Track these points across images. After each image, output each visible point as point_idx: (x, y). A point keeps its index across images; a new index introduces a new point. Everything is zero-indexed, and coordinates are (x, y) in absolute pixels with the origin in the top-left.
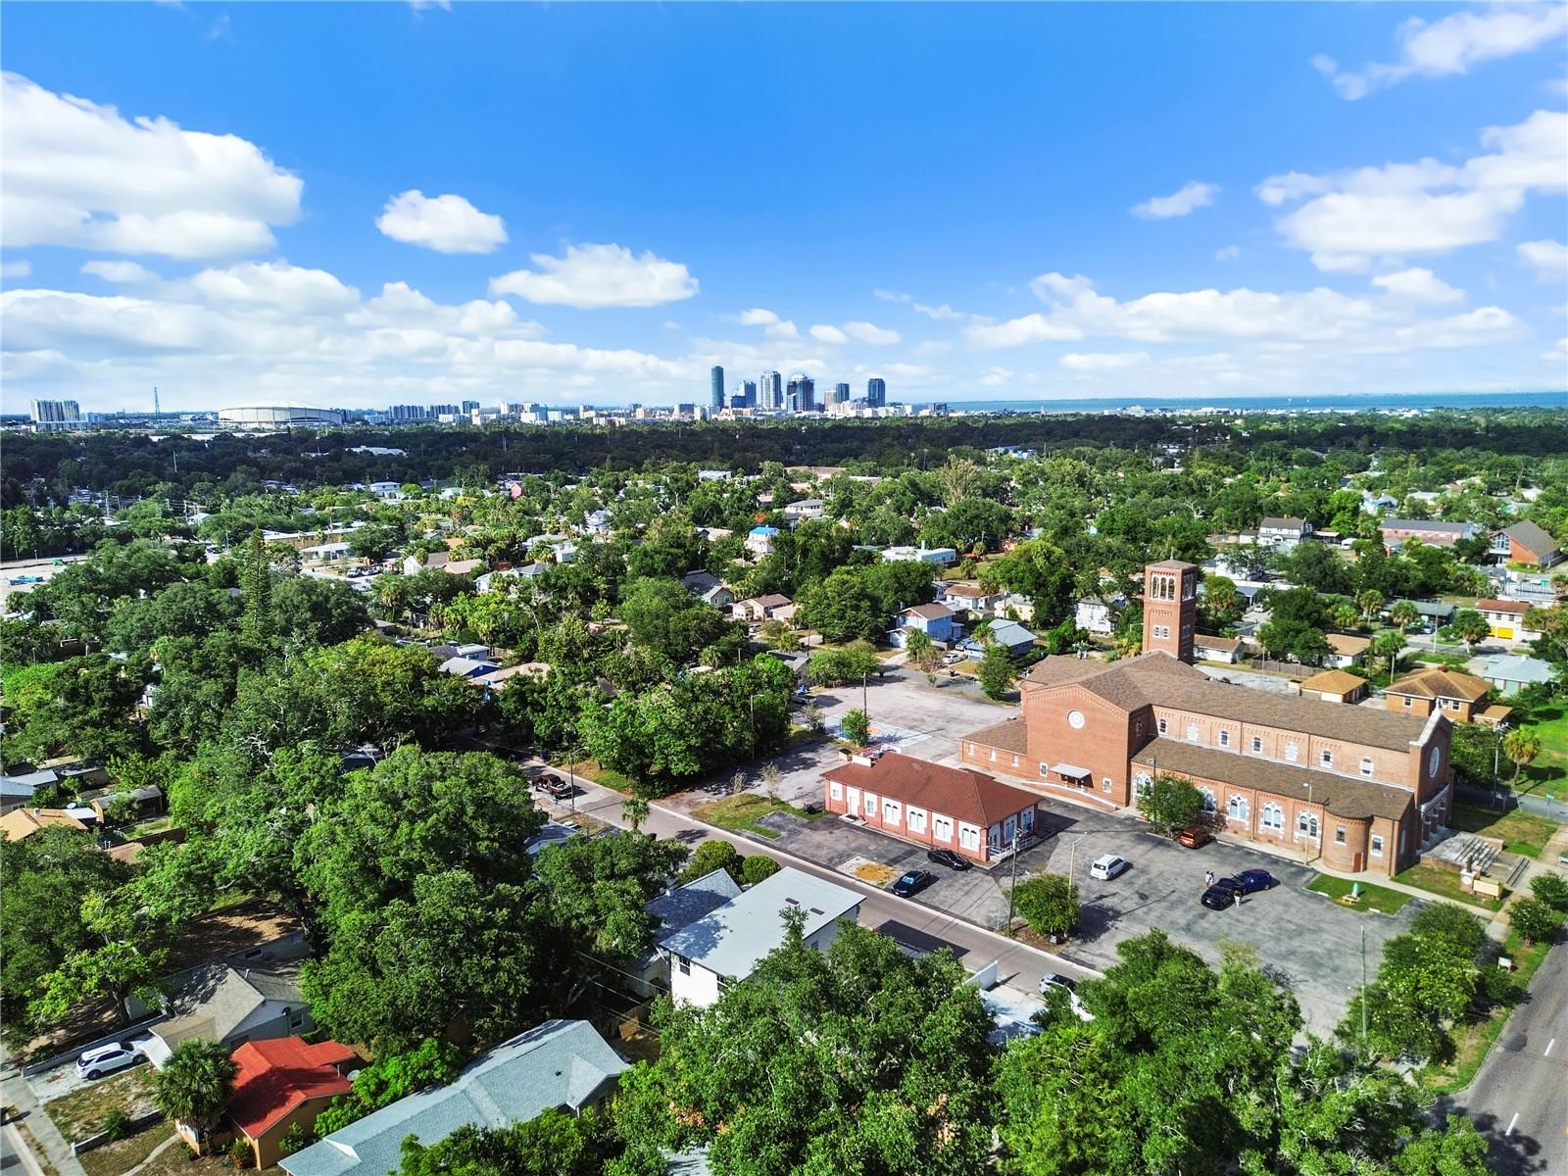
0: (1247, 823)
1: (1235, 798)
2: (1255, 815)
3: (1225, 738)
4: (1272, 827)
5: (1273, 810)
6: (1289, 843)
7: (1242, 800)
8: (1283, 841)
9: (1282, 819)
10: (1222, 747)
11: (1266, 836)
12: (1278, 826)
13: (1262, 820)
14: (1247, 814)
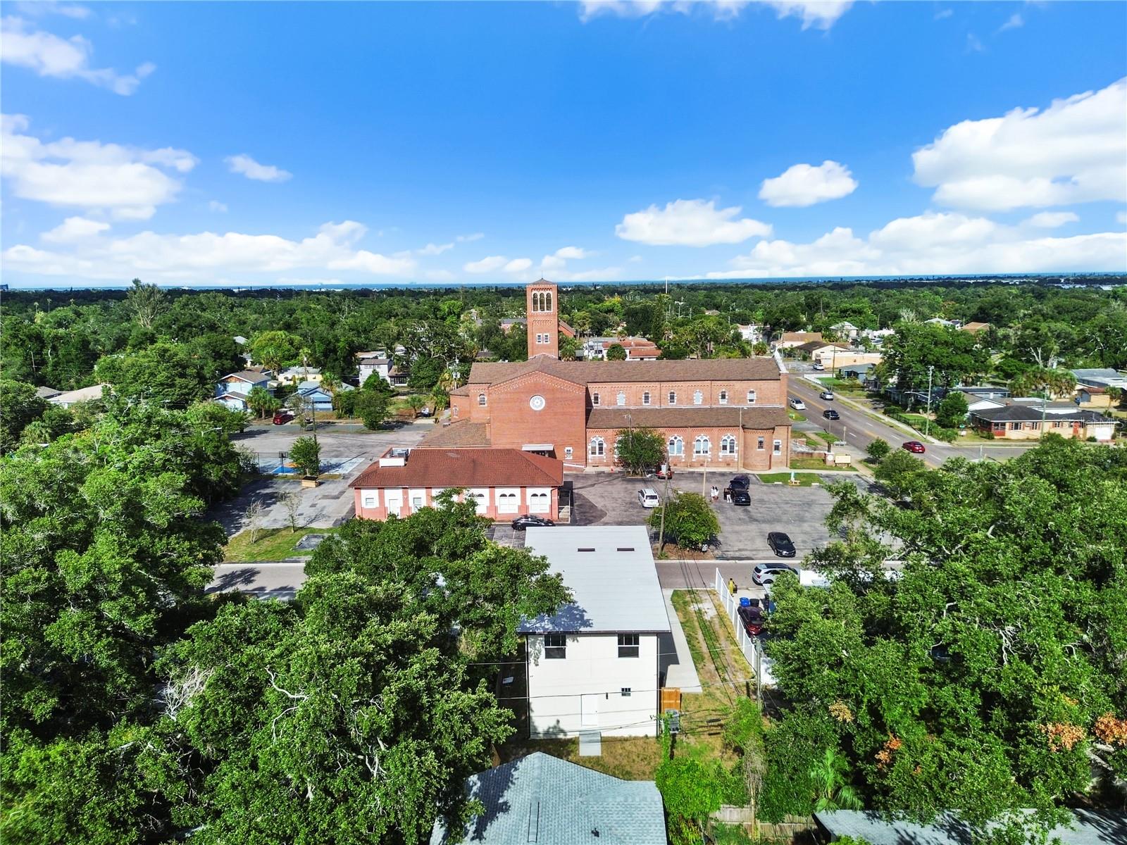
0: (683, 455)
1: (673, 438)
2: (689, 446)
3: (647, 398)
4: (702, 454)
5: (702, 441)
6: (714, 462)
7: (679, 438)
8: (712, 461)
9: (710, 445)
10: (646, 406)
11: (697, 462)
12: (707, 452)
13: (695, 450)
14: (683, 448)
